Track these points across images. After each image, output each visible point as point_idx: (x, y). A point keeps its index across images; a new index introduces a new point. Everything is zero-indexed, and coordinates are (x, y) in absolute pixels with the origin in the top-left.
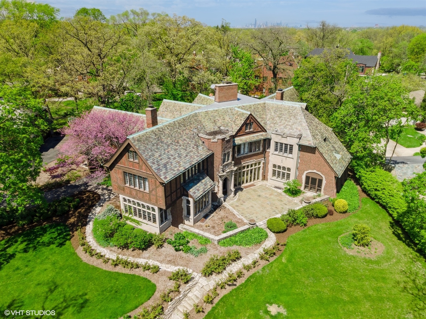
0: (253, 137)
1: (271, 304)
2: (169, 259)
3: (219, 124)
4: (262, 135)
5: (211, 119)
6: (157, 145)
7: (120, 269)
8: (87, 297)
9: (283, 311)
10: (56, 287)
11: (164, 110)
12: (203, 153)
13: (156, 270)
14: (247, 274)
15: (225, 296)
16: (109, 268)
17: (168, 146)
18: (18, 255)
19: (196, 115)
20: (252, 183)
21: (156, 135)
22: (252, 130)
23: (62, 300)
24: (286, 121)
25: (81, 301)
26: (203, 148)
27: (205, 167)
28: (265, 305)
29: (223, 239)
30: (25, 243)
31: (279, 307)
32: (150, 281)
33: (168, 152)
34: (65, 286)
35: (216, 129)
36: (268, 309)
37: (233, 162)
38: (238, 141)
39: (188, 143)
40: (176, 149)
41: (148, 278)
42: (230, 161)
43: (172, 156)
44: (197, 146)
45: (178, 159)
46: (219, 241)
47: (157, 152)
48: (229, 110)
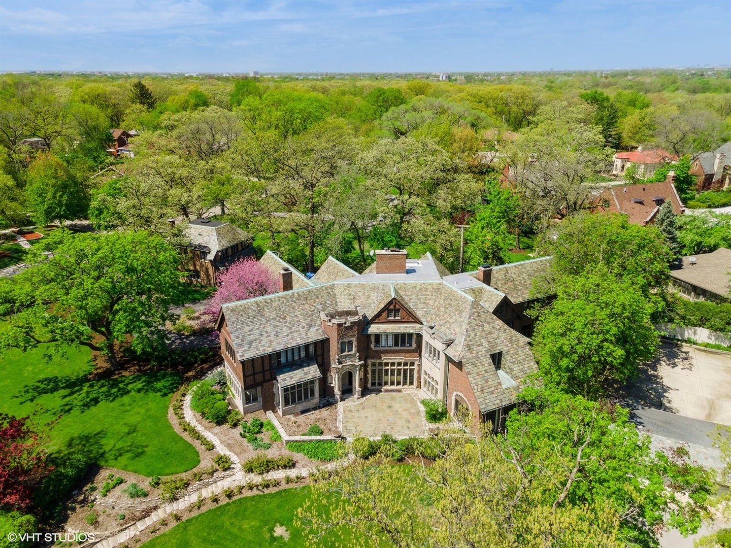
0: (399, 327)
1: (282, 525)
2: (230, 442)
3: (358, 303)
4: (412, 328)
5: (350, 295)
6: (254, 317)
7: (186, 436)
8: (146, 449)
9: (287, 536)
10: (134, 431)
12: (314, 335)
13: (211, 448)
14: (284, 486)
15: (246, 498)
16: (178, 430)
17: (268, 321)
18: (133, 393)
19: (332, 287)
21: (258, 306)
22: (397, 318)
23: (129, 444)
25: (140, 451)
26: (317, 330)
27: (319, 353)
28: (275, 523)
29: (294, 441)
30: (144, 384)
31: (287, 531)
32: (199, 456)
33: (264, 328)
34: (139, 434)
35: (352, 308)
36: (275, 529)
37: (358, 354)
38: (373, 329)
39: (299, 321)
40: (277, 326)
41: (200, 452)
42: (353, 352)
43: (267, 332)
44: (311, 326)
45: (272, 338)
46: (287, 442)
47: (249, 326)
48: (381, 287)
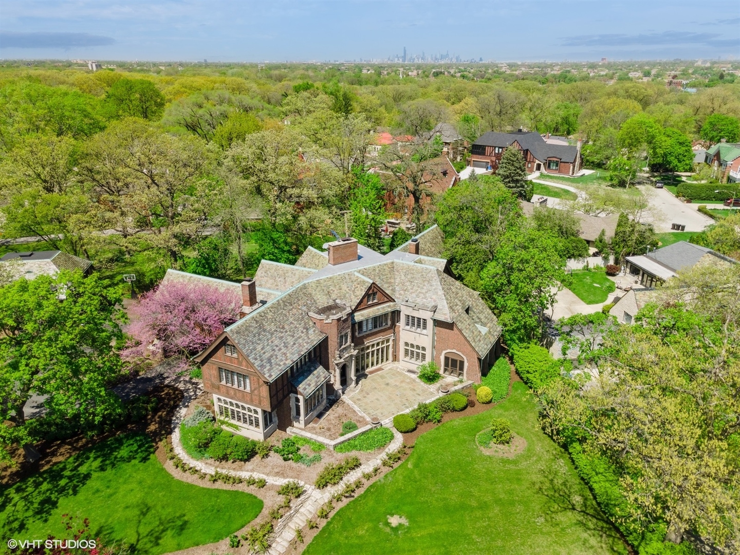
0: (378, 309)
1: (392, 515)
2: (276, 470)
3: (334, 296)
4: (389, 306)
5: (323, 290)
6: (259, 335)
7: (219, 485)
8: (186, 518)
9: (404, 521)
10: (148, 509)
11: (263, 275)
12: (315, 338)
13: (262, 484)
14: (367, 484)
15: (341, 510)
16: (206, 484)
17: (272, 334)
18: (95, 475)
19: (305, 287)
20: (379, 366)
21: (257, 322)
22: (375, 301)
23: (158, 523)
24: (419, 287)
25: (179, 523)
26: (314, 331)
27: (318, 354)
28: (386, 516)
29: (340, 443)
30: (100, 460)
31: (401, 517)
32: (256, 497)
33: (272, 342)
34: (159, 508)
35: (331, 303)
36: (389, 521)
37: (353, 344)
38: (358, 317)
39: (296, 327)
40: (282, 337)
41: (254, 493)
42: (348, 343)
43: (277, 346)
44: (307, 329)
45: (284, 350)
46: (335, 446)
47: (259, 344)
48: (347, 276)
